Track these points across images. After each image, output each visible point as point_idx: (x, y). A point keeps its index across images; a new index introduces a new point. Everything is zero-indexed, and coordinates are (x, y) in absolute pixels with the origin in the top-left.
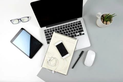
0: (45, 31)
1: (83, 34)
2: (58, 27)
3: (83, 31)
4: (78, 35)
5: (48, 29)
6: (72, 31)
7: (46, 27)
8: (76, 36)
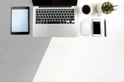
0: (36, 10)
1: (74, 23)
2: (50, 10)
3: (73, 20)
4: (68, 23)
5: (40, 10)
6: (63, 17)
7: (38, 7)
8: (65, 23)
